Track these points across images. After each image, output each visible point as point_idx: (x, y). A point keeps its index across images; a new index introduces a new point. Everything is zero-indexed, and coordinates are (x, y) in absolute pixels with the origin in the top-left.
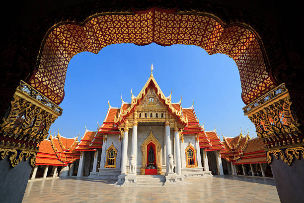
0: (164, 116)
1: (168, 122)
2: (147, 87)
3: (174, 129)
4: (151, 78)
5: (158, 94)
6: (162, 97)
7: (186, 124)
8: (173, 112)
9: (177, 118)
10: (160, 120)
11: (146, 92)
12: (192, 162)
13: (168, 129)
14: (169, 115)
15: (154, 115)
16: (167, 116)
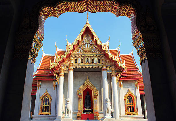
0: (101, 61)
1: (105, 67)
2: (82, 33)
3: (111, 74)
4: (87, 25)
5: (94, 40)
6: (98, 43)
7: (124, 69)
8: (110, 57)
9: (115, 63)
10: (96, 65)
11: (82, 38)
12: (131, 109)
13: (105, 74)
14: (106, 60)
15: (90, 60)
16: (104, 62)
